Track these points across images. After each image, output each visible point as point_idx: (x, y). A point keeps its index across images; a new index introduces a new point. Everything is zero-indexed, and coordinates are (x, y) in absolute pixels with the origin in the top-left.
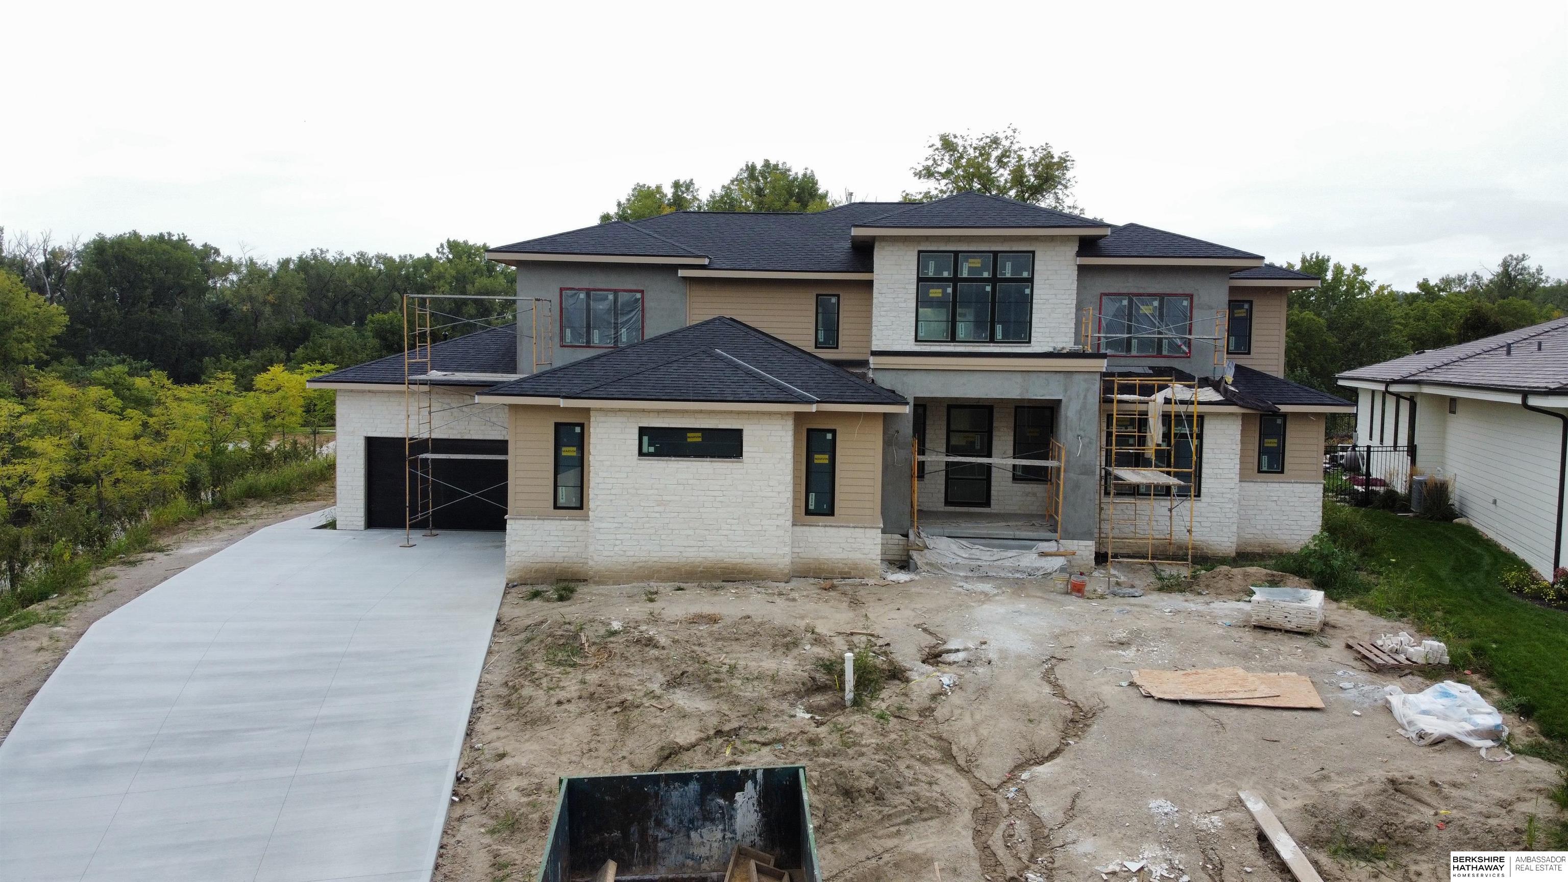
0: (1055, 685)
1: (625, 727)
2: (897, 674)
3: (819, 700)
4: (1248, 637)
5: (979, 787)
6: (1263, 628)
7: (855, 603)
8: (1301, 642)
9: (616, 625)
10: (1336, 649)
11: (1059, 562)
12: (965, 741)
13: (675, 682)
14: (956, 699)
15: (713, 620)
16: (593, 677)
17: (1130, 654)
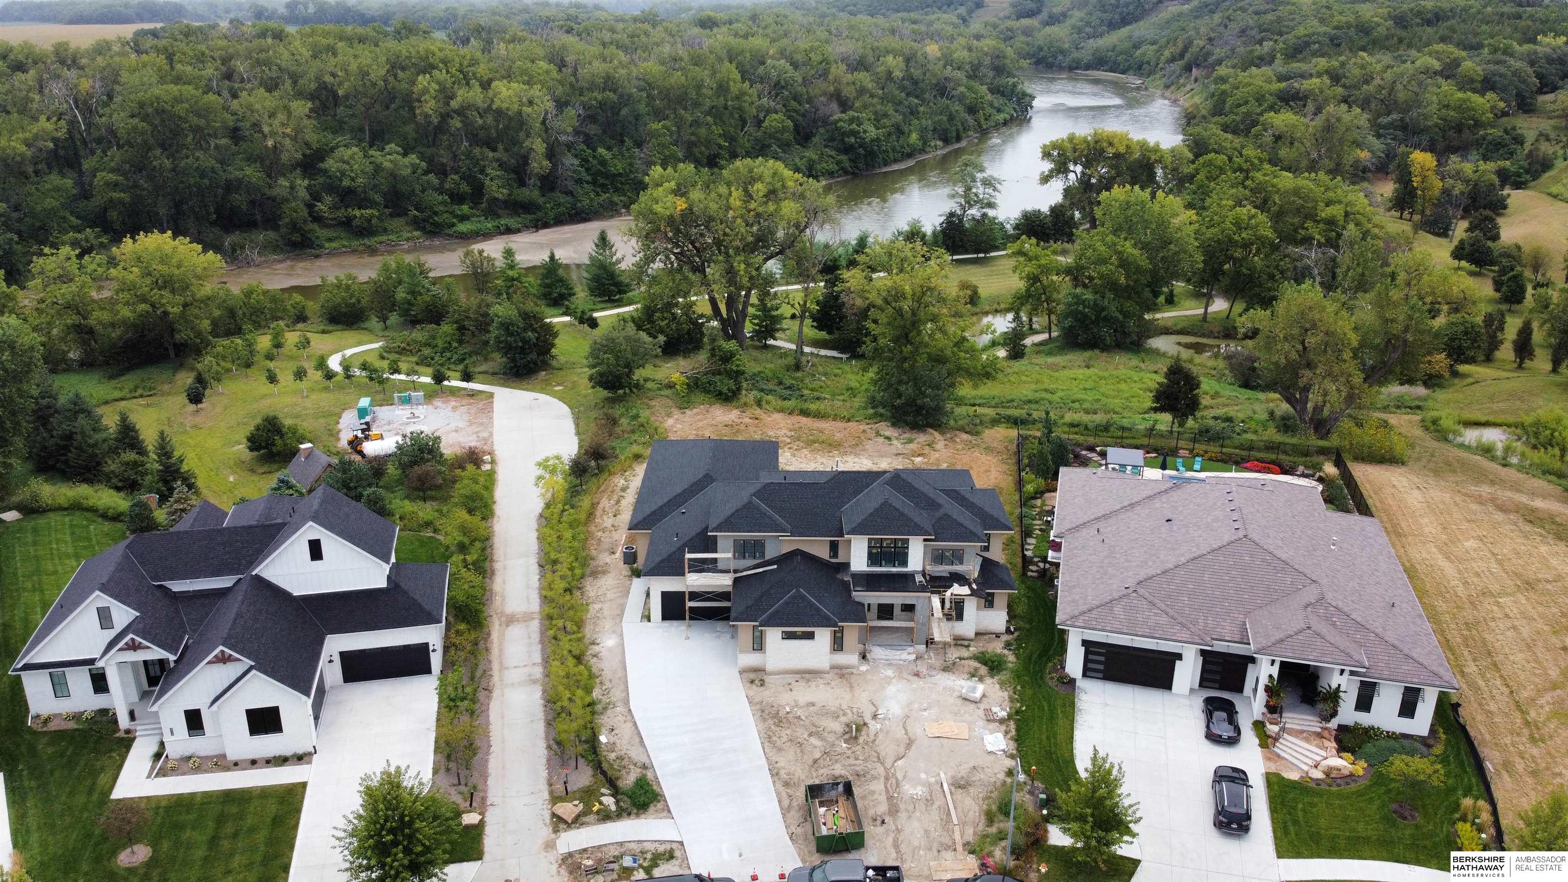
0: (906, 730)
1: (802, 751)
2: (865, 724)
3: (847, 736)
4: (959, 701)
5: (885, 769)
6: (965, 699)
7: (851, 687)
8: (972, 706)
9: (788, 709)
10: (981, 713)
11: (913, 657)
12: (883, 754)
13: (810, 735)
14: (881, 736)
15: (813, 705)
16: (788, 732)
17: (925, 713)
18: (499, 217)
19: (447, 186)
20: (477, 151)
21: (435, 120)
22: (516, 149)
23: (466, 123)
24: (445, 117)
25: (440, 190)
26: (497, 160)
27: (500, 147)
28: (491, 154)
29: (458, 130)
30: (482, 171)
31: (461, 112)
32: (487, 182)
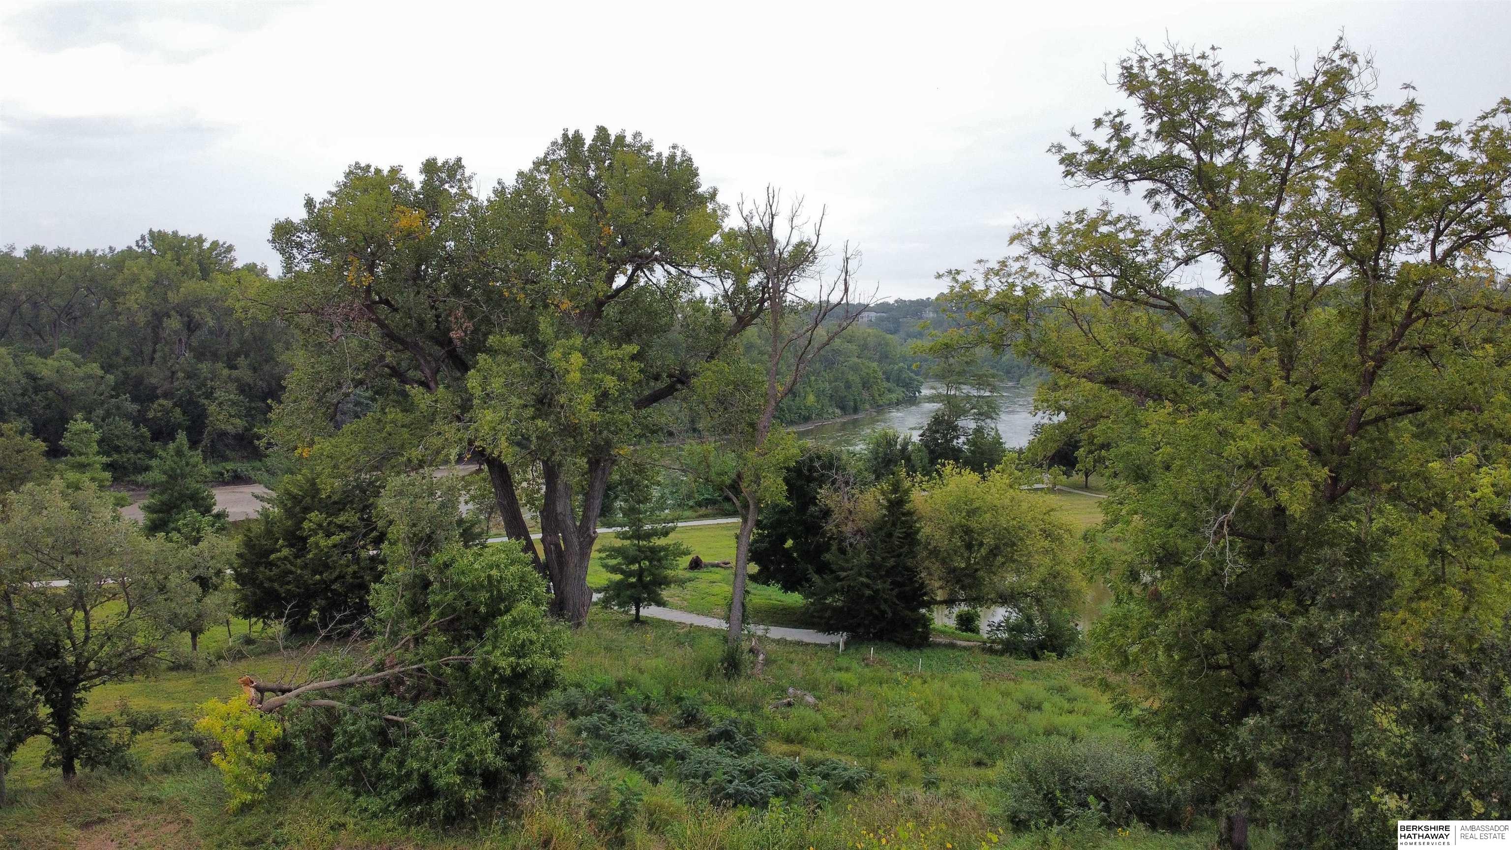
18: (225, 459)
19: (151, 415)
20: (204, 367)
21: (142, 319)
22: (267, 368)
23: (191, 326)
24: (158, 318)
25: (139, 420)
26: (237, 380)
27: (241, 361)
28: (226, 372)
29: (175, 332)
30: (209, 395)
31: (183, 310)
32: (212, 408)
